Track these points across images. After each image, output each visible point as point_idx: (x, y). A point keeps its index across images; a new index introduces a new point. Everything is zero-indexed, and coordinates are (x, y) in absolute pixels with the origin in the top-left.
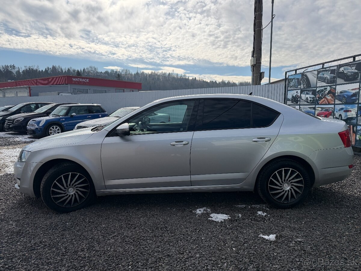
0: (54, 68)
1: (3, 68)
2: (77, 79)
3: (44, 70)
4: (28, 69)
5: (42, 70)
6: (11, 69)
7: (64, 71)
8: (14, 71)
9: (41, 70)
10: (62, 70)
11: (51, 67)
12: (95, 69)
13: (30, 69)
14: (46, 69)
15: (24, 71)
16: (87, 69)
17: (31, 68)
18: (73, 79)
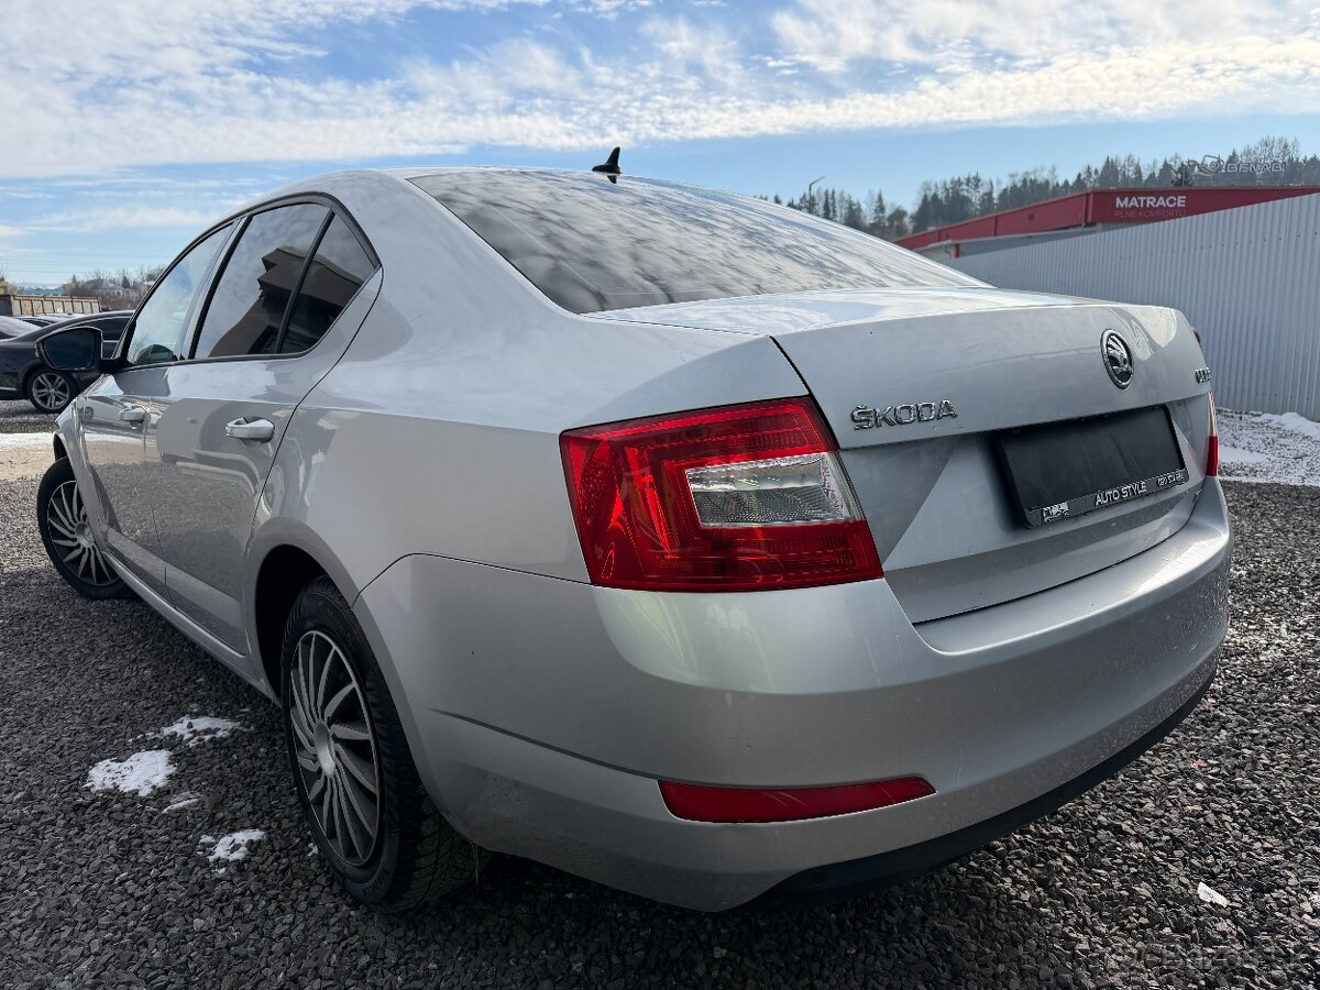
0: (1110, 166)
1: (947, 189)
2: (1134, 198)
3: (1071, 181)
4: (1019, 185)
5: (1066, 182)
6: (967, 191)
7: (1145, 177)
8: (975, 197)
9: (1061, 183)
10: (1138, 171)
11: (1099, 165)
12: (1286, 146)
13: (1024, 181)
14: (1079, 175)
15: (1006, 190)
16: (1247, 153)
17: (1028, 180)
18: (1118, 200)
